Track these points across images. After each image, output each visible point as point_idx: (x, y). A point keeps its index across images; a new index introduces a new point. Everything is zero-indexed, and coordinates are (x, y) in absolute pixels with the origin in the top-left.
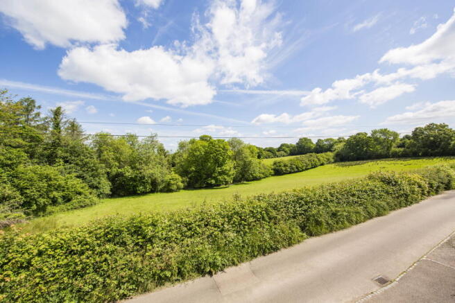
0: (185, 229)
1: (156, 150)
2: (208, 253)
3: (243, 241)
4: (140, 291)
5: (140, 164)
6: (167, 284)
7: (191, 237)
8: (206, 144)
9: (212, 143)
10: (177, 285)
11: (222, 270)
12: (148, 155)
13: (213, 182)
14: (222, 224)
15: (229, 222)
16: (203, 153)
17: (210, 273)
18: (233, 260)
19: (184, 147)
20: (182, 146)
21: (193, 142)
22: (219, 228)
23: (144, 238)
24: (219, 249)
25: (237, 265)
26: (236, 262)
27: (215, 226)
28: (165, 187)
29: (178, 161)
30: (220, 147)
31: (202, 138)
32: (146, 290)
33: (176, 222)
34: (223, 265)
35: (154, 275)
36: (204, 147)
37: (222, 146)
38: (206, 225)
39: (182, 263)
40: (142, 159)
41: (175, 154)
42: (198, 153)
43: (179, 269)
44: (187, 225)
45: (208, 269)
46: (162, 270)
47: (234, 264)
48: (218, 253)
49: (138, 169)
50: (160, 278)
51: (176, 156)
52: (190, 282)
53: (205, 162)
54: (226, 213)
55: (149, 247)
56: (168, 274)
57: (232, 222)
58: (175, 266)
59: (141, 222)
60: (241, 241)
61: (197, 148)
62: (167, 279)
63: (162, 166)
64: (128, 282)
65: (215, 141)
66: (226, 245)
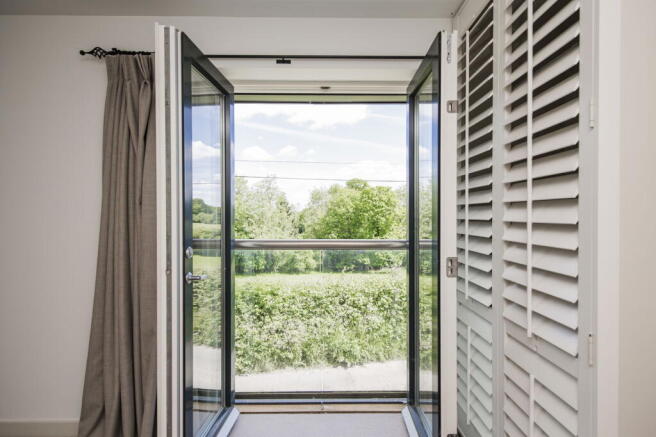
0: (313, 304)
1: (273, 203)
2: (343, 338)
3: (395, 332)
4: (256, 369)
5: (250, 224)
6: (288, 368)
7: (320, 315)
8: (358, 194)
9: (367, 193)
10: (301, 371)
11: (361, 364)
12: (261, 210)
13: (367, 261)
14: (365, 305)
15: (374, 303)
16: (351, 210)
17: (344, 364)
18: (376, 354)
19: (320, 198)
20: (316, 197)
21: (334, 191)
22: (360, 309)
23: (261, 308)
24: (358, 335)
25: (383, 362)
26: (382, 357)
27: (354, 305)
28: (286, 265)
29: (309, 223)
30: (381, 200)
31: (352, 184)
32: (263, 370)
33: (302, 294)
34: (363, 358)
35: (273, 355)
36: (353, 199)
37: (385, 198)
38: (342, 303)
39: (308, 345)
40: (252, 217)
41: (305, 210)
42: (343, 210)
43: (304, 353)
44: (315, 299)
45: (341, 359)
46: (282, 350)
47: (378, 359)
48: (356, 341)
49: (246, 233)
50: (280, 359)
51: (307, 214)
52: (317, 371)
53: (354, 225)
54: (372, 290)
55: (267, 319)
56: (291, 356)
57: (379, 303)
58: (298, 348)
59: (258, 290)
60: (391, 332)
61: (342, 201)
62: (289, 362)
63: (283, 230)
64: (243, 356)
65: (373, 189)
66: (368, 332)
